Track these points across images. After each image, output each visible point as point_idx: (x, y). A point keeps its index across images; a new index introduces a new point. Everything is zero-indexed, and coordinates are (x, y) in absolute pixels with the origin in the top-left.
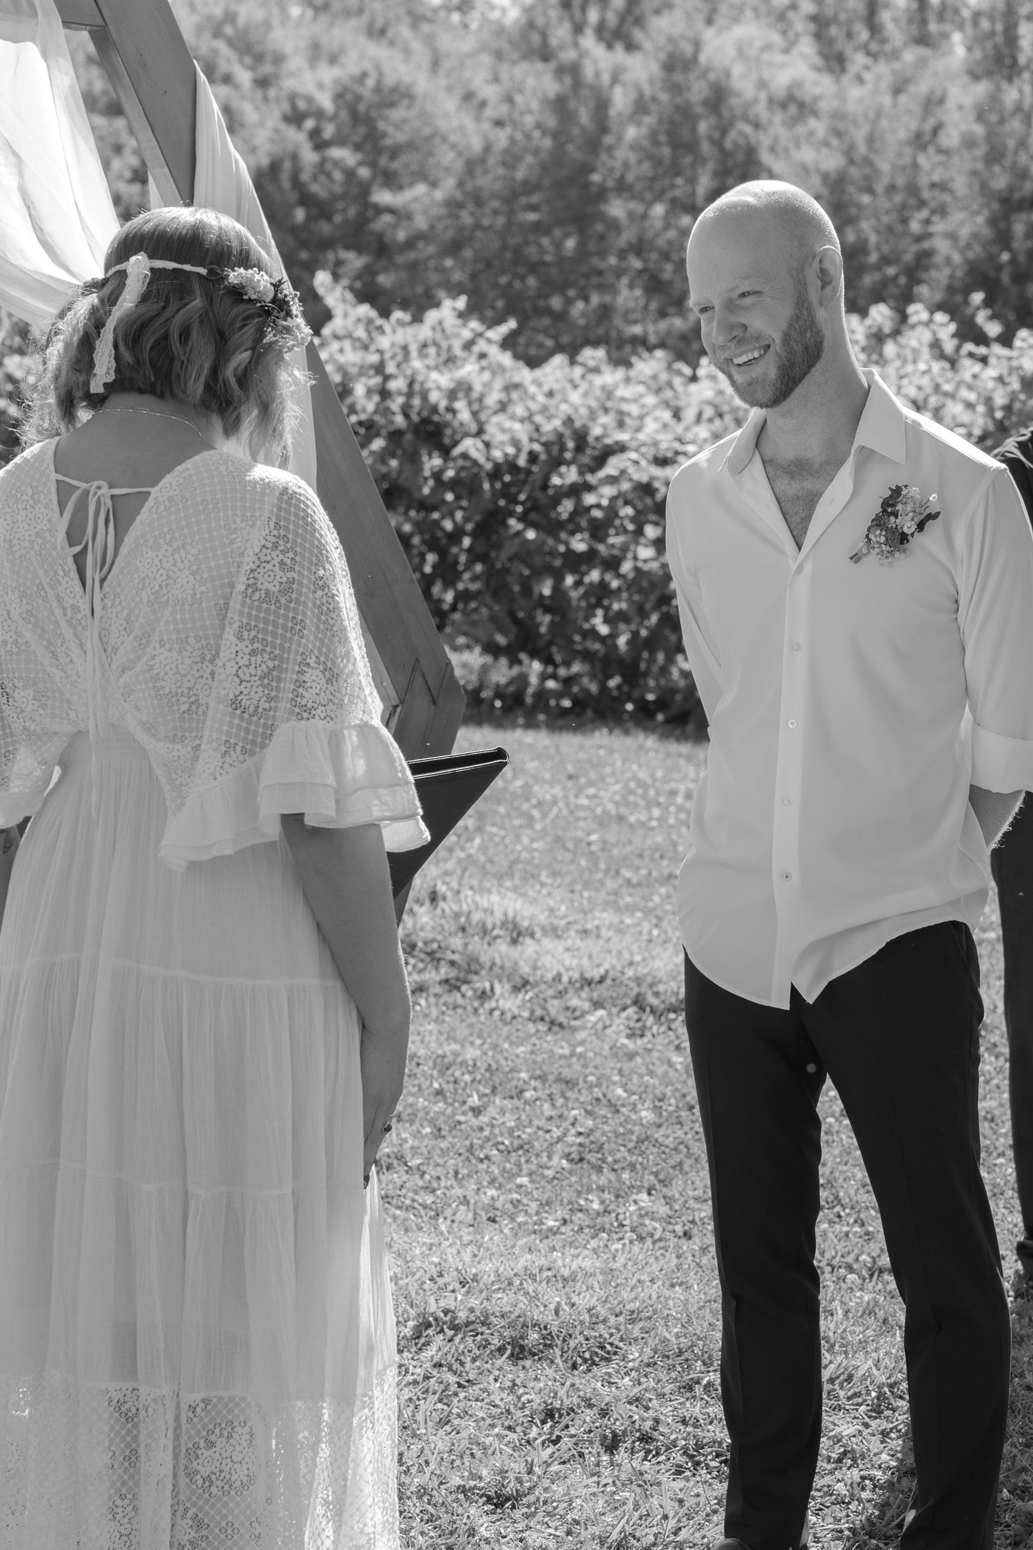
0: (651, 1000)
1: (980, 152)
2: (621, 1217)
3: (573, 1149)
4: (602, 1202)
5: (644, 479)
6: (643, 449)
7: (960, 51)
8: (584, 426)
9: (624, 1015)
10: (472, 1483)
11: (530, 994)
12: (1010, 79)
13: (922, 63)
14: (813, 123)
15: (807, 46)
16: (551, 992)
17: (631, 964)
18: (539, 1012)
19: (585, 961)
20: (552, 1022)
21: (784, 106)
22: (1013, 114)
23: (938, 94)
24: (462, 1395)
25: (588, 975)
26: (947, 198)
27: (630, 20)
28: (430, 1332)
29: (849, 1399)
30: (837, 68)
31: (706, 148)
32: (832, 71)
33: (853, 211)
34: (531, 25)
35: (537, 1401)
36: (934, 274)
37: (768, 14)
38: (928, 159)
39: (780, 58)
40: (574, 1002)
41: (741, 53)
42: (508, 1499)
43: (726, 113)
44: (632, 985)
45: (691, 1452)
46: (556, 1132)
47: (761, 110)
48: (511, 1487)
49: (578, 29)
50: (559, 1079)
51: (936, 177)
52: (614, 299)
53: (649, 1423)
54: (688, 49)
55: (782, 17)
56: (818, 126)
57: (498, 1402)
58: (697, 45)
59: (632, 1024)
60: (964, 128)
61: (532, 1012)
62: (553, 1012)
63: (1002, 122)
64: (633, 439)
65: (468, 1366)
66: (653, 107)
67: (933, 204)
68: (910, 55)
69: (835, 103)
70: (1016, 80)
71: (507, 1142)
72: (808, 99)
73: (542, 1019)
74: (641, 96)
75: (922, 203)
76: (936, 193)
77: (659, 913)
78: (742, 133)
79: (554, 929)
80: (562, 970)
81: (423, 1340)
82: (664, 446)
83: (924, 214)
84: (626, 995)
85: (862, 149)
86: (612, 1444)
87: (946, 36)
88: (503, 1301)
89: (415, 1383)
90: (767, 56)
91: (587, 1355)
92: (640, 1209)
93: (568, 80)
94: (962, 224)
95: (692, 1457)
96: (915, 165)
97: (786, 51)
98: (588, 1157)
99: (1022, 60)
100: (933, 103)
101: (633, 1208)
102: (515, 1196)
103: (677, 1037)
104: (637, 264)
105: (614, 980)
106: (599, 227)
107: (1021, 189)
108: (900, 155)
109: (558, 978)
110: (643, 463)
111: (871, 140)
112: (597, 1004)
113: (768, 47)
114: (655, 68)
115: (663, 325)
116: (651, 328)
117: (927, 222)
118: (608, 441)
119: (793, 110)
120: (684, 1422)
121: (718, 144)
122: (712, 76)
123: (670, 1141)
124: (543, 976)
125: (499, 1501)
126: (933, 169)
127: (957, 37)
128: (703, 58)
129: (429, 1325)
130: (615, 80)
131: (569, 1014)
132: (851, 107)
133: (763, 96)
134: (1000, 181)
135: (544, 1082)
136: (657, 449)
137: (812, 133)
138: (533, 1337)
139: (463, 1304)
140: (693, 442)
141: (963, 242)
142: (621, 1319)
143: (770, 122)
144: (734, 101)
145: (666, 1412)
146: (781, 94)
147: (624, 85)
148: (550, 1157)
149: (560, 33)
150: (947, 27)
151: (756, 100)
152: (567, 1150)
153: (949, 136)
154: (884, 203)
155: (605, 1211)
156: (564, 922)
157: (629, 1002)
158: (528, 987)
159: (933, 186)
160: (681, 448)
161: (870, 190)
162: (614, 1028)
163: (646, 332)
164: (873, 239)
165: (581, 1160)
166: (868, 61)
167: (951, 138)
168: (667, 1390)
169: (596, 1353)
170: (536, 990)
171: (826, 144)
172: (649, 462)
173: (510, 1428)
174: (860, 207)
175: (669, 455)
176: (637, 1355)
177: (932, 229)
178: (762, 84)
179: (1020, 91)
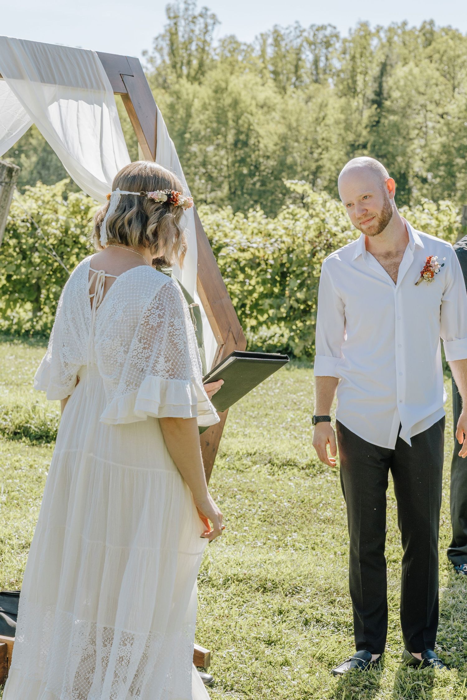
0: (276, 461)
1: (342, 126)
2: (286, 542)
3: (261, 517)
4: (278, 537)
5: (236, 257)
6: (235, 245)
7: (332, 87)
8: (212, 236)
9: (266, 467)
10: (259, 636)
11: (228, 459)
12: (354, 97)
13: (318, 90)
14: (274, 114)
15: (271, 83)
16: (236, 458)
17: (265, 447)
18: (232, 466)
19: (248, 446)
20: (237, 470)
21: (262, 107)
22: (355, 111)
23: (325, 102)
24: (245, 605)
25: (249, 452)
26: (329, 144)
27: (200, 72)
28: (229, 582)
29: (393, 606)
30: (283, 93)
31: (231, 123)
32: (280, 93)
33: (290, 150)
34: (159, 74)
35: (275, 607)
36: (323, 175)
37: (256, 70)
38: (321, 129)
39: (261, 88)
40: (245, 462)
41: (245, 86)
42: (272, 642)
43: (239, 110)
44: (268, 455)
45: (336, 626)
46: (254, 511)
47: (253, 109)
48: (274, 638)
49: (180, 76)
50: (249, 491)
51: (324, 135)
52: (194, 184)
53: (320, 615)
54: (223, 85)
55: (261, 72)
56: (276, 115)
57: (260, 608)
58: (227, 82)
59: (269, 471)
60: (335, 116)
61: (229, 466)
62: (237, 466)
63: (351, 114)
64: (231, 241)
65: (246, 594)
66: (209, 107)
67: (323, 147)
68: (313, 87)
69: (283, 106)
70: (356, 98)
71: (236, 514)
72: (272, 104)
73: (233, 468)
74: (205, 104)
75: (319, 146)
76: (324, 142)
77: (268, 428)
78: (246, 117)
79: (233, 434)
80: (239, 450)
81: (226, 586)
82: (243, 244)
83: (320, 150)
84: (265, 459)
85: (294, 125)
86: (306, 623)
87: (326, 80)
88: (255, 571)
89: (226, 601)
90: (255, 87)
91: (291, 591)
92: (293, 539)
93: (175, 96)
94: (335, 155)
95: (337, 628)
96: (316, 131)
97: (263, 85)
98: (268, 520)
99: (358, 90)
100: (323, 106)
101: (290, 539)
102: (244, 534)
103: (288, 475)
104: (203, 170)
105: (260, 454)
106: (188, 155)
107: (358, 141)
108: (310, 127)
109: (238, 453)
110: (235, 251)
111: (297, 120)
112: (255, 463)
113: (256, 84)
114: (210, 92)
115: (213, 194)
116: (208, 196)
117: (321, 154)
118: (221, 242)
119: (265, 109)
120: (332, 615)
121: (236, 121)
122: (233, 95)
123: (298, 514)
124: (231, 452)
125: (269, 643)
126: (323, 132)
127: (330, 80)
128: (229, 88)
129: (228, 580)
130: (194, 97)
131: (244, 467)
132: (290, 107)
133: (254, 103)
134: (351, 137)
135: (244, 492)
136: (241, 246)
137: (274, 118)
138: (269, 584)
139: (241, 572)
140: (255, 243)
141: (335, 162)
142: (301, 578)
143: (257, 113)
144: (242, 105)
145: (324, 611)
146: (261, 102)
147: (198, 98)
148: (253, 520)
149: (172, 78)
150: (326, 76)
151: (251, 105)
152: (259, 517)
153: (329, 119)
154: (303, 146)
155: (279, 540)
156: (236, 431)
157: (267, 462)
158: (226, 456)
159: (323, 139)
160: (250, 245)
161: (297, 141)
162: (263, 472)
163: (206, 197)
164: (299, 160)
165: (265, 521)
166: (295, 90)
167: (330, 120)
168: (323, 603)
169: (294, 590)
170: (230, 457)
171: (279, 123)
172: (238, 250)
173: (266, 617)
174: (293, 148)
175: (246, 247)
176: (310, 591)
177: (322, 156)
178: (254, 98)
179: (358, 102)
